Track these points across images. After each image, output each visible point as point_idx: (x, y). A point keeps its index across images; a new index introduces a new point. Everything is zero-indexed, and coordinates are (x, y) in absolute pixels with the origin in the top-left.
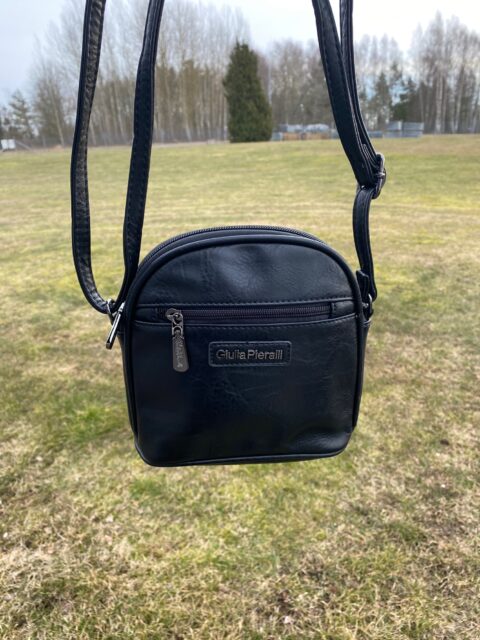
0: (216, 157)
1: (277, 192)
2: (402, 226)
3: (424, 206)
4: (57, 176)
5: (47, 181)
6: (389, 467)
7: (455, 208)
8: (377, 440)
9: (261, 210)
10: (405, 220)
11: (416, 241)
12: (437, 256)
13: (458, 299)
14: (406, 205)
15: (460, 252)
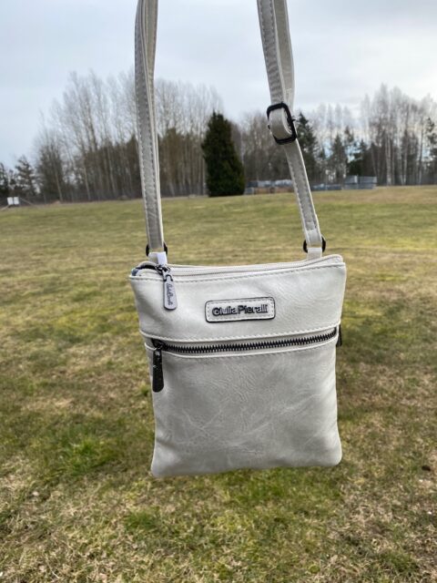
0: (197, 209)
1: (251, 238)
2: (366, 265)
3: (384, 248)
4: (56, 227)
5: (47, 231)
6: (375, 494)
7: (411, 248)
8: (361, 467)
9: (238, 254)
10: (368, 260)
11: (379, 278)
12: (399, 292)
13: (423, 330)
14: (368, 247)
15: (420, 287)
